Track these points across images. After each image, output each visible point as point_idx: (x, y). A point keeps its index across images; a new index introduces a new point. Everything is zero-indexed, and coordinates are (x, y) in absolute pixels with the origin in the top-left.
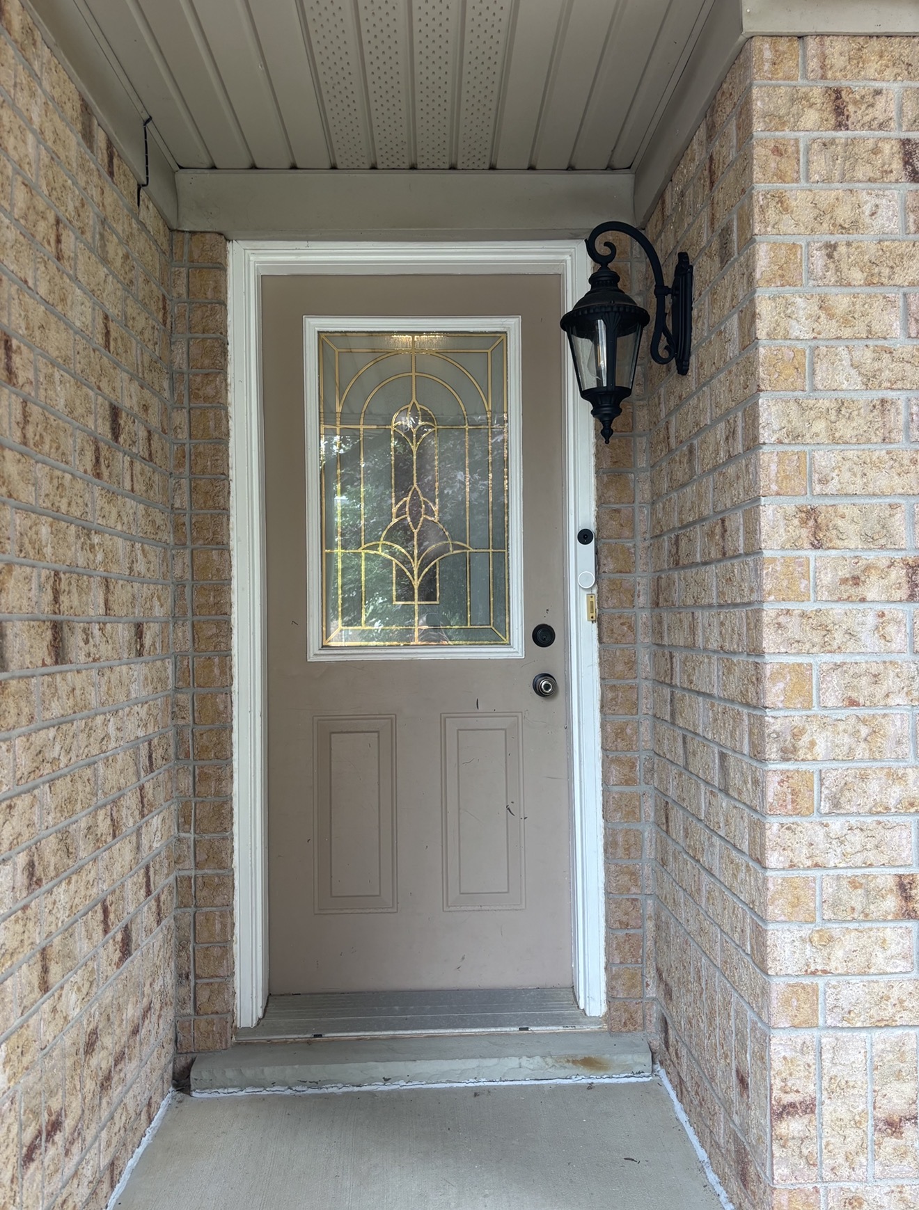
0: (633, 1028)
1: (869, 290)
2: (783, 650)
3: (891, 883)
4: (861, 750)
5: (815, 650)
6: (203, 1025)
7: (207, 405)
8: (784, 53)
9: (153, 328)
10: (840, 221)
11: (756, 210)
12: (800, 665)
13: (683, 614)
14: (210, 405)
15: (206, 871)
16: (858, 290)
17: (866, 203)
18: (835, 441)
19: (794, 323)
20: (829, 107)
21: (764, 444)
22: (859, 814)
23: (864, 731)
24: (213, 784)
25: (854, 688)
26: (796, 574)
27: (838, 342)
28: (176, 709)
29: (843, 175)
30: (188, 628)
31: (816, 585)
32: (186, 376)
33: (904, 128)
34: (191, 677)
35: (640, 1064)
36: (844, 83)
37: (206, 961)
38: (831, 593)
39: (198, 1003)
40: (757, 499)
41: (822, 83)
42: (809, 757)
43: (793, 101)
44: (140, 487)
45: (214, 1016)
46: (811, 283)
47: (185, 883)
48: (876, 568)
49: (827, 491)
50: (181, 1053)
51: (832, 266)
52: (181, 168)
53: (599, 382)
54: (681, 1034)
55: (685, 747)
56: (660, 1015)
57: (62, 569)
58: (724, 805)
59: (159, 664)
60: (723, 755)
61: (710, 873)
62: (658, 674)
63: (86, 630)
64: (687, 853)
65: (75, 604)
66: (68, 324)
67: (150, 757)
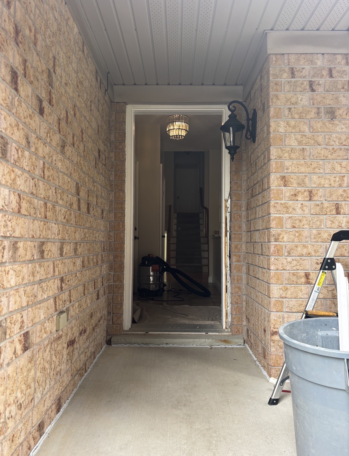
0: (239, 333)
1: (300, 120)
2: (276, 213)
3: (303, 274)
4: (296, 240)
5: (284, 213)
6: (114, 327)
7: (120, 151)
8: (278, 59)
9: (107, 129)
10: (292, 102)
11: (270, 99)
12: (280, 217)
13: (254, 210)
15: (117, 283)
16: (297, 120)
17: (299, 97)
18: (290, 159)
19: (280, 128)
20: (290, 72)
21: (272, 159)
22: (295, 256)
23: (297, 234)
24: (119, 258)
25: (295, 223)
26: (279, 193)
27: (292, 133)
28: (110, 237)
29: (293, 90)
30: (113, 214)
31: (285, 196)
32: (114, 143)
33: (310, 78)
34: (114, 228)
35: (240, 342)
36: (294, 66)
37: (116, 309)
38: (289, 198)
39: (113, 321)
40: (270, 174)
41: (288, 66)
42: (282, 241)
43: (280, 71)
44: (104, 173)
45: (118, 325)
46: (285, 118)
47: (111, 287)
48: (301, 192)
49: (288, 172)
50: (108, 335)
51: (290, 113)
52: (115, 85)
53: (231, 144)
54: (251, 330)
55: (253, 247)
56: (247, 329)
57: (89, 190)
58: (262, 258)
59: (106, 222)
60: (262, 245)
61: (258, 279)
62: (247, 229)
63: (93, 207)
64: (253, 277)
65: (91, 200)
66: (92, 127)
67: (104, 247)
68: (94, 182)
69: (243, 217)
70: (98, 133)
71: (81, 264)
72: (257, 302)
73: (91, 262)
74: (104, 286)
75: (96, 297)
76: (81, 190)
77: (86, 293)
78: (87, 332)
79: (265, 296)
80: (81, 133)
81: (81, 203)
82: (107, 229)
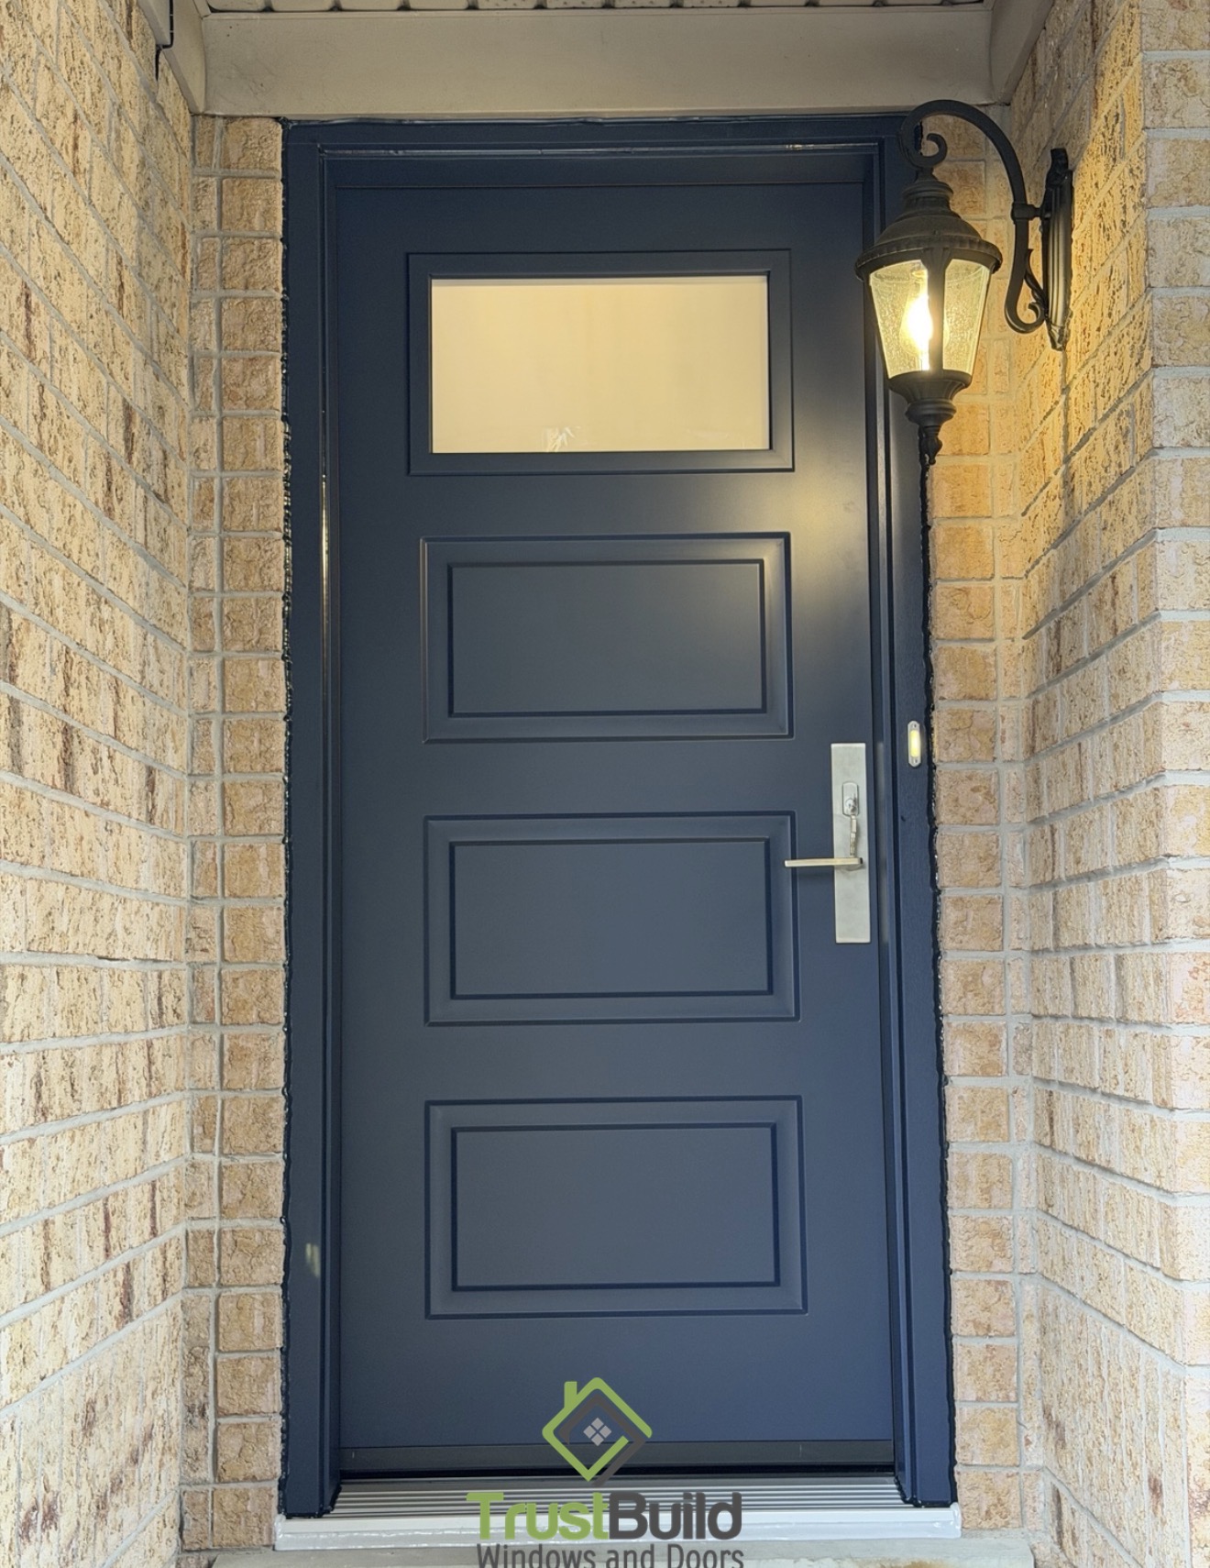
0: (1003, 1522)
2: (1193, 766)
6: (229, 1501)
7: (252, 412)
9: (171, 279)
11: (1148, 92)
13: (1068, 752)
14: (256, 412)
15: (239, 1221)
21: (1161, 447)
24: (254, 1067)
28: (192, 935)
30: (215, 794)
32: (215, 362)
34: (219, 878)
37: (237, 1385)
39: (221, 1460)
40: (1152, 534)
44: (154, 543)
45: (249, 1485)
47: (202, 1243)
50: (189, 1551)
52: (213, 10)
54: (1078, 1495)
55: (1073, 979)
56: (1050, 1492)
57: (73, 647)
58: (1122, 1042)
59: (172, 846)
60: (1120, 961)
61: (1107, 1170)
62: (1035, 872)
63: (95, 751)
64: (1078, 1159)
65: (85, 706)
66: (84, 272)
67: (160, 999)
68: (98, 600)
69: (1006, 800)
70: (121, 308)
71: (30, 1095)
72: (1105, 1315)
73: (83, 1085)
74: (160, 1240)
75: (118, 1308)
76: (27, 650)
77: (56, 1278)
78: (62, 1522)
79: (1148, 1269)
80: (23, 309)
81: (25, 727)
82: (178, 887)
